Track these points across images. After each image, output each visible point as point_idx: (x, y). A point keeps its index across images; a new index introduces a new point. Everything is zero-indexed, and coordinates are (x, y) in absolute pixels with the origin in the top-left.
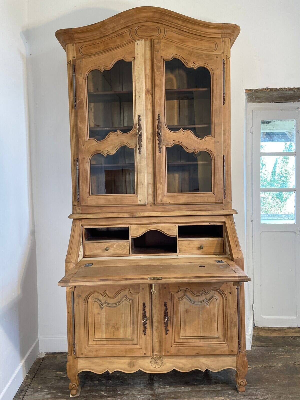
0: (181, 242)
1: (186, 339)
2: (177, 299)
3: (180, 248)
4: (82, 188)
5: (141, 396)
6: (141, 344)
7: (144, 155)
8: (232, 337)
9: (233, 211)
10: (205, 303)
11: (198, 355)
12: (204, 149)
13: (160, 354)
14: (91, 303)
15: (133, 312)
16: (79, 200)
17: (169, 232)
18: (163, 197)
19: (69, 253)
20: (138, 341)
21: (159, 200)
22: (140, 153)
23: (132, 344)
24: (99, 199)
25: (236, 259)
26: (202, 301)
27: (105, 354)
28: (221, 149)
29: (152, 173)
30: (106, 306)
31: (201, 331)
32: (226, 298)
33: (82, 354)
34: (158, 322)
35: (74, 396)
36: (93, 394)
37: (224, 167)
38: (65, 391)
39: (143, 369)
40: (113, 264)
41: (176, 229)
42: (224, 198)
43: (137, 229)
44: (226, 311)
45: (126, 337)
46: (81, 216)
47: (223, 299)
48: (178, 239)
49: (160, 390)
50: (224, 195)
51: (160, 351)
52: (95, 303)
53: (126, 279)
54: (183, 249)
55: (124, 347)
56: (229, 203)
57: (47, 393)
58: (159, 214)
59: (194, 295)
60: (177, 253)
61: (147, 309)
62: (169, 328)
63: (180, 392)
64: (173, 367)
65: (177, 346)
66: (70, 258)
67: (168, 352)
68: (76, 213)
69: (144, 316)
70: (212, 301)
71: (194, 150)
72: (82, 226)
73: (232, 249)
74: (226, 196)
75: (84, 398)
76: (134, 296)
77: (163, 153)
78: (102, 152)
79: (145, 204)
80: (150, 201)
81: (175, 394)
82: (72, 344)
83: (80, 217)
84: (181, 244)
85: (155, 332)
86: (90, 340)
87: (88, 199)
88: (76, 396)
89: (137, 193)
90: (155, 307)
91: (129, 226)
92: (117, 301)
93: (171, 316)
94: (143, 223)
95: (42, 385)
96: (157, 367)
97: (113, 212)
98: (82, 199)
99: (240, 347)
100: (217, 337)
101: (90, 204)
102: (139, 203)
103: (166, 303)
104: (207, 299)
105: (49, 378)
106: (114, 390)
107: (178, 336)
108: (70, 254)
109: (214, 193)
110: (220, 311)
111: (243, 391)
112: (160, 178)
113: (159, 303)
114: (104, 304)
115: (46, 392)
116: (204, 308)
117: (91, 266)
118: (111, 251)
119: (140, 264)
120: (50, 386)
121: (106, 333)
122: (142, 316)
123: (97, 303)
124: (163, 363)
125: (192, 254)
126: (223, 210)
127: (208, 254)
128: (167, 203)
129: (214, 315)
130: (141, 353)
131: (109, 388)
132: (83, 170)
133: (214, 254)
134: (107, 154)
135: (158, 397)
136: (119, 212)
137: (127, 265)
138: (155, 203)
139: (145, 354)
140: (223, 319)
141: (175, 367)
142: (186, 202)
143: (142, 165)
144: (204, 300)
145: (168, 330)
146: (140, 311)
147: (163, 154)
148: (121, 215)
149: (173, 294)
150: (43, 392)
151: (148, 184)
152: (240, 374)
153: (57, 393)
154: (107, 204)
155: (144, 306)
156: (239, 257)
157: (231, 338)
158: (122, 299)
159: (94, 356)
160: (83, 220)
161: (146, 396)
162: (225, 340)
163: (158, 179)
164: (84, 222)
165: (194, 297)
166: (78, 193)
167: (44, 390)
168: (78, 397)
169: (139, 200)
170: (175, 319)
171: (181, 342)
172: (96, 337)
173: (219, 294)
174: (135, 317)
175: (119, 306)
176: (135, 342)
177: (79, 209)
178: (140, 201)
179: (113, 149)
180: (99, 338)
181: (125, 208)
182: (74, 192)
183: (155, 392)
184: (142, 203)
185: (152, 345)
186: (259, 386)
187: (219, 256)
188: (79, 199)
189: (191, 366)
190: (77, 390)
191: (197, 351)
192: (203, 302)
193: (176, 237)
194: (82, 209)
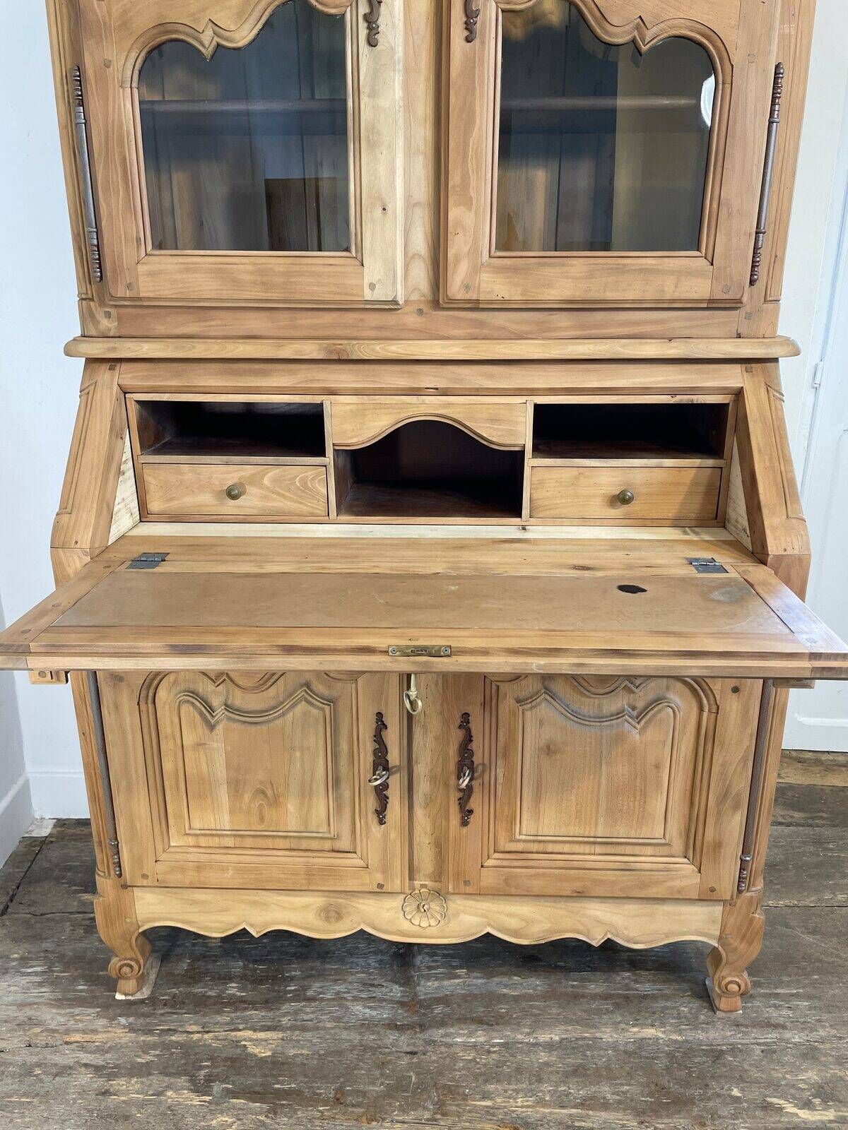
0: (540, 474)
1: (540, 842)
2: (512, 702)
3: (535, 496)
4: (110, 215)
5: (365, 1007)
6: (365, 854)
7: (393, 50)
8: (718, 845)
9: (782, 344)
10: (626, 724)
11: (580, 895)
12: (688, 23)
13: (437, 883)
14: (167, 707)
15: (335, 745)
16: (101, 272)
17: (494, 429)
18: (476, 269)
19: (68, 506)
20: (354, 840)
21: (456, 286)
22: (372, 43)
23: (333, 851)
24: (187, 270)
25: (779, 558)
26: (612, 715)
27: (228, 877)
28: (771, 28)
29: (430, 151)
30: (229, 719)
31: (601, 820)
32: (714, 710)
33: (145, 876)
34: (433, 779)
35: (130, 998)
36: (198, 990)
37: (771, 123)
38: (101, 973)
39: (374, 928)
40: (252, 558)
41: (523, 419)
42: (752, 282)
43: (360, 413)
44: (708, 755)
45: (309, 829)
46: (114, 349)
47: (701, 709)
48: (530, 462)
49: (436, 984)
50: (753, 267)
51: (438, 875)
52: (185, 708)
53: (290, 650)
54: (546, 503)
55: (302, 859)
56: (770, 306)
57: (38, 979)
58: (456, 349)
59: (581, 693)
60: (520, 516)
61: (393, 737)
62: (474, 803)
63: (504, 995)
64: (485, 927)
65: (505, 863)
66: (68, 528)
67: (467, 883)
68: (94, 333)
69: (380, 761)
70: (654, 716)
71: (637, 28)
72: (125, 393)
73: (765, 512)
74: (762, 271)
75: (165, 1005)
76: (340, 684)
77: (483, 43)
78: (188, 30)
79: (395, 302)
80: (415, 289)
81: (487, 1007)
82: (107, 844)
83: (109, 350)
84: (541, 482)
85: (419, 813)
86: (172, 830)
87: (141, 268)
88: (139, 996)
89: (360, 249)
90: (424, 727)
91: (327, 401)
92: (272, 703)
93: (486, 761)
94: (381, 389)
95: (26, 946)
96: (424, 924)
97: (258, 333)
98: (114, 270)
99: (746, 878)
100: (663, 841)
101: (151, 295)
102: (368, 295)
103: (466, 717)
104: (634, 708)
105: (53, 920)
106: (274, 979)
107: (511, 831)
108: (69, 510)
109: (710, 259)
110: (682, 754)
111: (732, 1009)
112: (465, 178)
113: (442, 713)
114: (220, 711)
115: (36, 974)
116: (620, 739)
117: (157, 570)
118: (250, 502)
119: (364, 567)
120: (53, 952)
121: (232, 812)
122: (370, 759)
123: (191, 708)
124: (450, 912)
125: (585, 521)
126: (739, 336)
127: (648, 523)
128: (491, 302)
129: (657, 767)
130: (368, 881)
131: (256, 970)
132: (106, 126)
133: (677, 523)
134: (214, 43)
135: (424, 1014)
136: (280, 334)
137: (307, 568)
138: (438, 299)
139: (380, 886)
140: (689, 782)
141: (489, 925)
142: (579, 295)
143: (383, 102)
144: (623, 711)
145: (471, 812)
146: (365, 742)
147: (484, 50)
148: (287, 351)
149: (498, 687)
150: (24, 974)
151: (410, 205)
152: (730, 959)
153: (74, 980)
154: (225, 295)
155: (381, 724)
156: (794, 549)
157: (715, 847)
158: (291, 695)
159: (191, 883)
160: (125, 366)
161: (383, 1007)
162: (691, 852)
163: (455, 179)
164: (128, 376)
165: (583, 699)
166: (95, 242)
167: (31, 967)
168: (142, 1001)
169: (366, 282)
170: (500, 772)
171: (520, 849)
172: (197, 824)
173: (687, 692)
174: (344, 761)
175: (278, 722)
176: (345, 844)
177: (108, 315)
178: (372, 286)
179: (241, 16)
180: (206, 827)
181: (306, 320)
182: (79, 234)
183: (416, 995)
184: (380, 294)
185: (407, 857)
186: (788, 985)
187: (697, 533)
188: (100, 268)
189: (550, 927)
190: (141, 980)
191: (577, 885)
192: (620, 720)
193: (521, 454)
194: (120, 319)
